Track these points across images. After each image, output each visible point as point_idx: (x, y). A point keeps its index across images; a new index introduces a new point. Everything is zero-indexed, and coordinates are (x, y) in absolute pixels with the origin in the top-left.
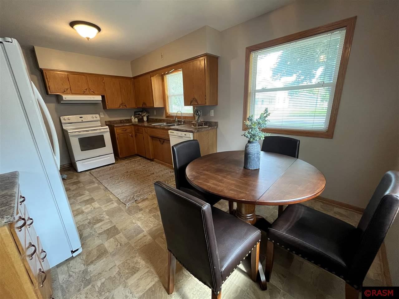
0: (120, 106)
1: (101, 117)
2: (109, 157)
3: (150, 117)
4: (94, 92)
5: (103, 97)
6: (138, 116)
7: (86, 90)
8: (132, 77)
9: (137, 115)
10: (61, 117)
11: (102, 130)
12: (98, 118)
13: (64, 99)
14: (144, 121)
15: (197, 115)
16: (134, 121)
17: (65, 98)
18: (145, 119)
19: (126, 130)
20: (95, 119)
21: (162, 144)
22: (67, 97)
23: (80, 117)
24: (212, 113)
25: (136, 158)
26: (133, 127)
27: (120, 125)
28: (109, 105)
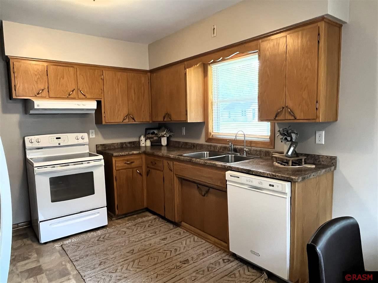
0: (124, 120)
1: (91, 137)
2: (98, 215)
3: (173, 139)
4: (85, 96)
5: (99, 103)
6: (150, 136)
7: (73, 91)
8: (148, 69)
9: (149, 134)
10: (26, 138)
11: (92, 164)
12: (86, 140)
13: (36, 107)
14: (162, 145)
15: (288, 141)
16: (144, 145)
17: (38, 106)
18: (164, 141)
19: (132, 162)
20: (81, 141)
21: (204, 196)
22: (40, 104)
23: (57, 138)
24: (321, 137)
25: (145, 216)
26: (144, 156)
27: (123, 153)
28: (107, 117)
